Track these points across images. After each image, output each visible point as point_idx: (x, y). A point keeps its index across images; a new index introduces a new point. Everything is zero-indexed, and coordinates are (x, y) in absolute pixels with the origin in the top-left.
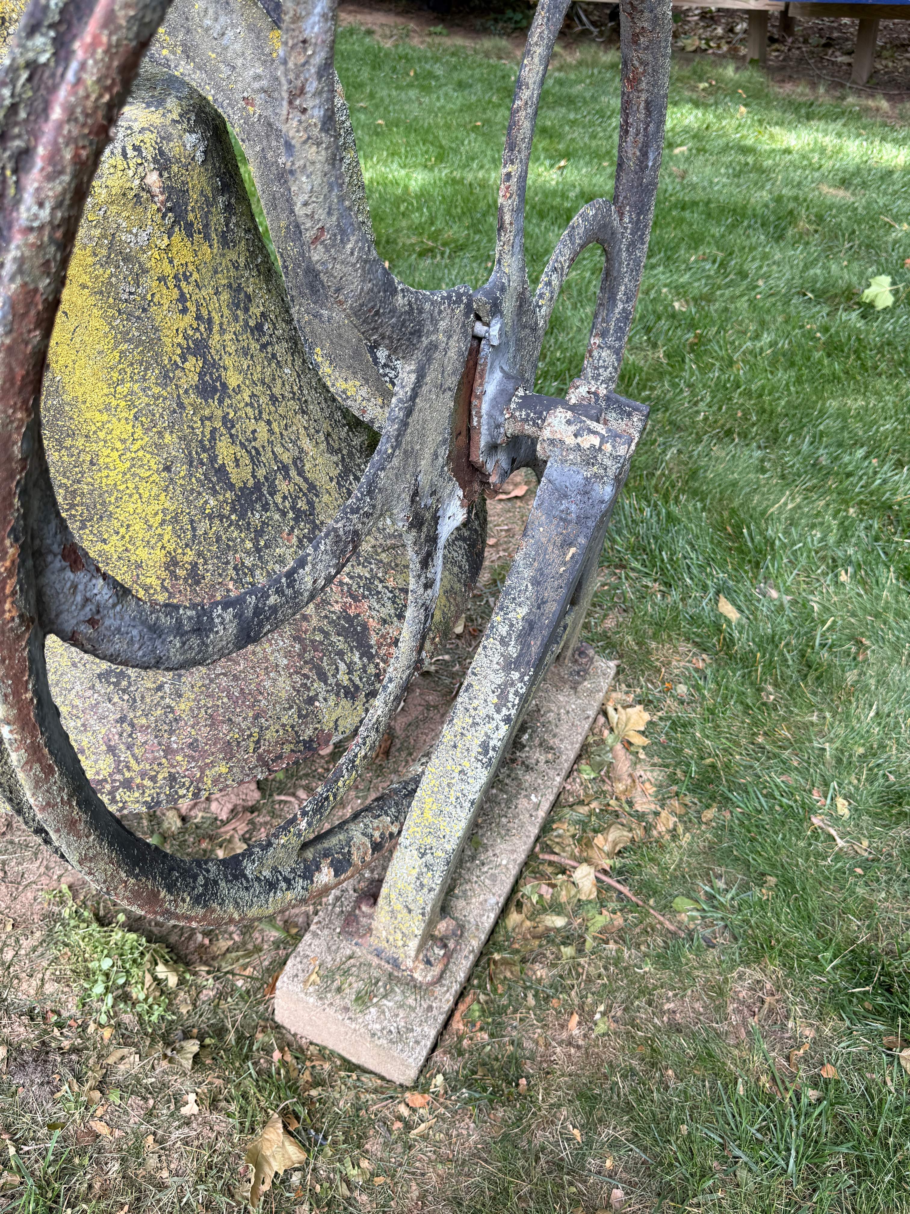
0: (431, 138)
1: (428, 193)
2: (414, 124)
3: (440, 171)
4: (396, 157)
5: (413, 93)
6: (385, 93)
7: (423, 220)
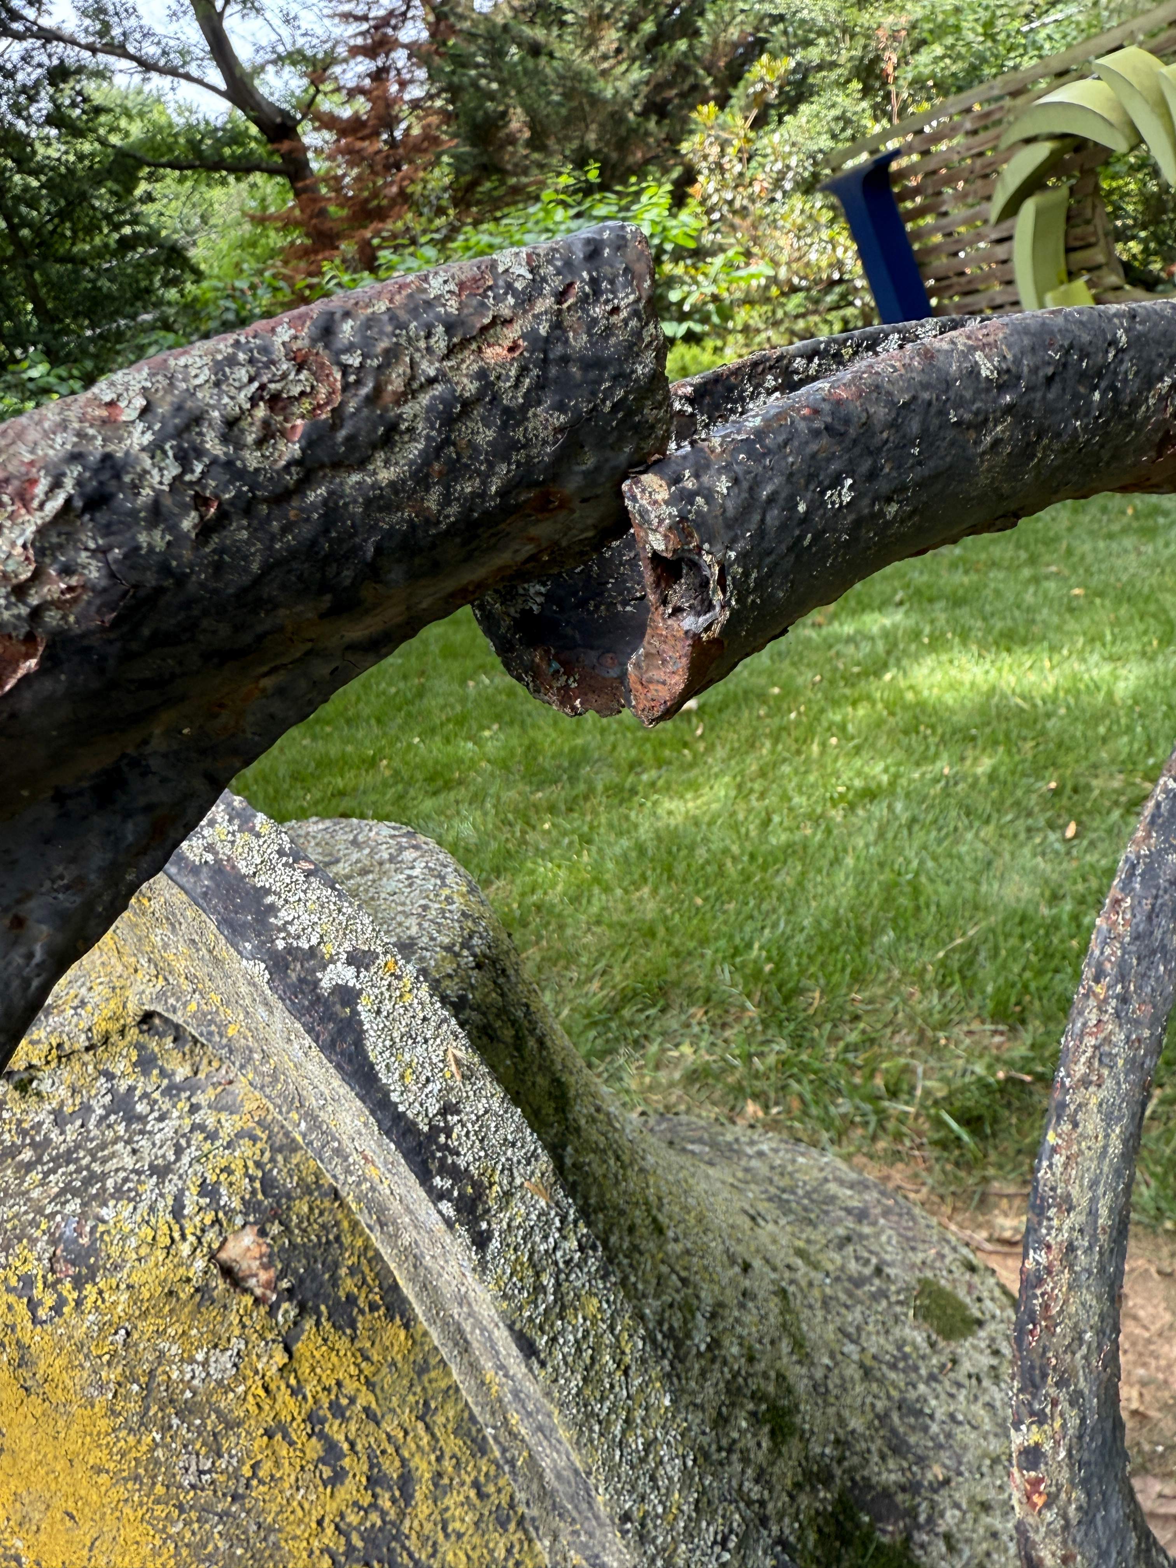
0: (1152, 608)
1: (1146, 699)
2: (1128, 589)
3: (1166, 660)
4: (1098, 644)
5: (1128, 542)
6: (1087, 547)
7: (1136, 746)
